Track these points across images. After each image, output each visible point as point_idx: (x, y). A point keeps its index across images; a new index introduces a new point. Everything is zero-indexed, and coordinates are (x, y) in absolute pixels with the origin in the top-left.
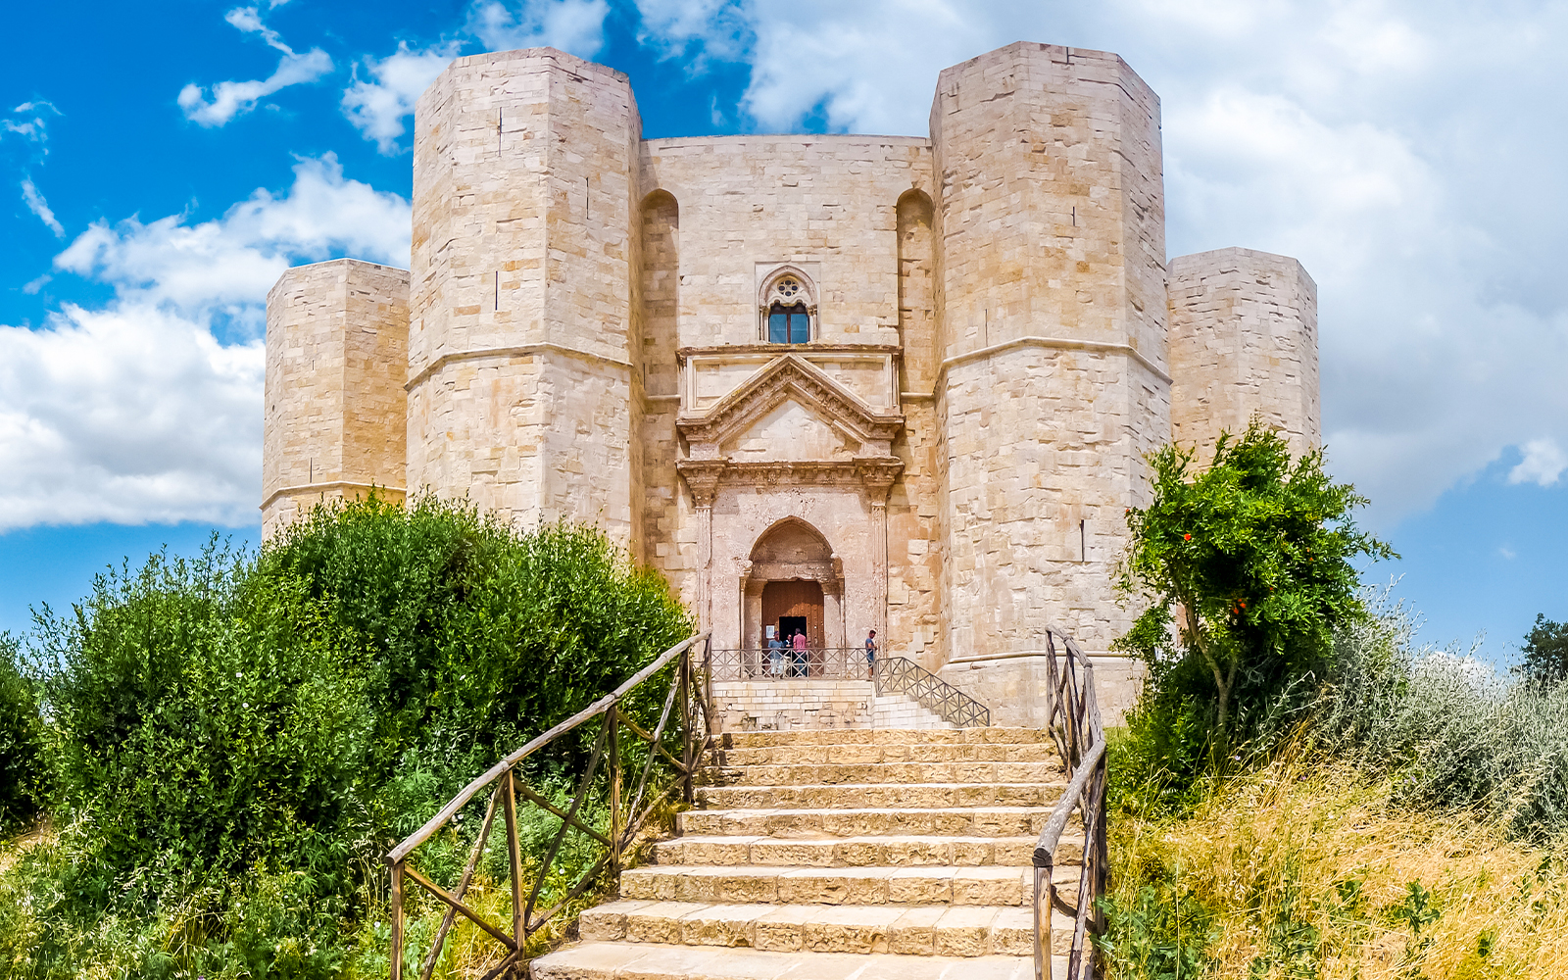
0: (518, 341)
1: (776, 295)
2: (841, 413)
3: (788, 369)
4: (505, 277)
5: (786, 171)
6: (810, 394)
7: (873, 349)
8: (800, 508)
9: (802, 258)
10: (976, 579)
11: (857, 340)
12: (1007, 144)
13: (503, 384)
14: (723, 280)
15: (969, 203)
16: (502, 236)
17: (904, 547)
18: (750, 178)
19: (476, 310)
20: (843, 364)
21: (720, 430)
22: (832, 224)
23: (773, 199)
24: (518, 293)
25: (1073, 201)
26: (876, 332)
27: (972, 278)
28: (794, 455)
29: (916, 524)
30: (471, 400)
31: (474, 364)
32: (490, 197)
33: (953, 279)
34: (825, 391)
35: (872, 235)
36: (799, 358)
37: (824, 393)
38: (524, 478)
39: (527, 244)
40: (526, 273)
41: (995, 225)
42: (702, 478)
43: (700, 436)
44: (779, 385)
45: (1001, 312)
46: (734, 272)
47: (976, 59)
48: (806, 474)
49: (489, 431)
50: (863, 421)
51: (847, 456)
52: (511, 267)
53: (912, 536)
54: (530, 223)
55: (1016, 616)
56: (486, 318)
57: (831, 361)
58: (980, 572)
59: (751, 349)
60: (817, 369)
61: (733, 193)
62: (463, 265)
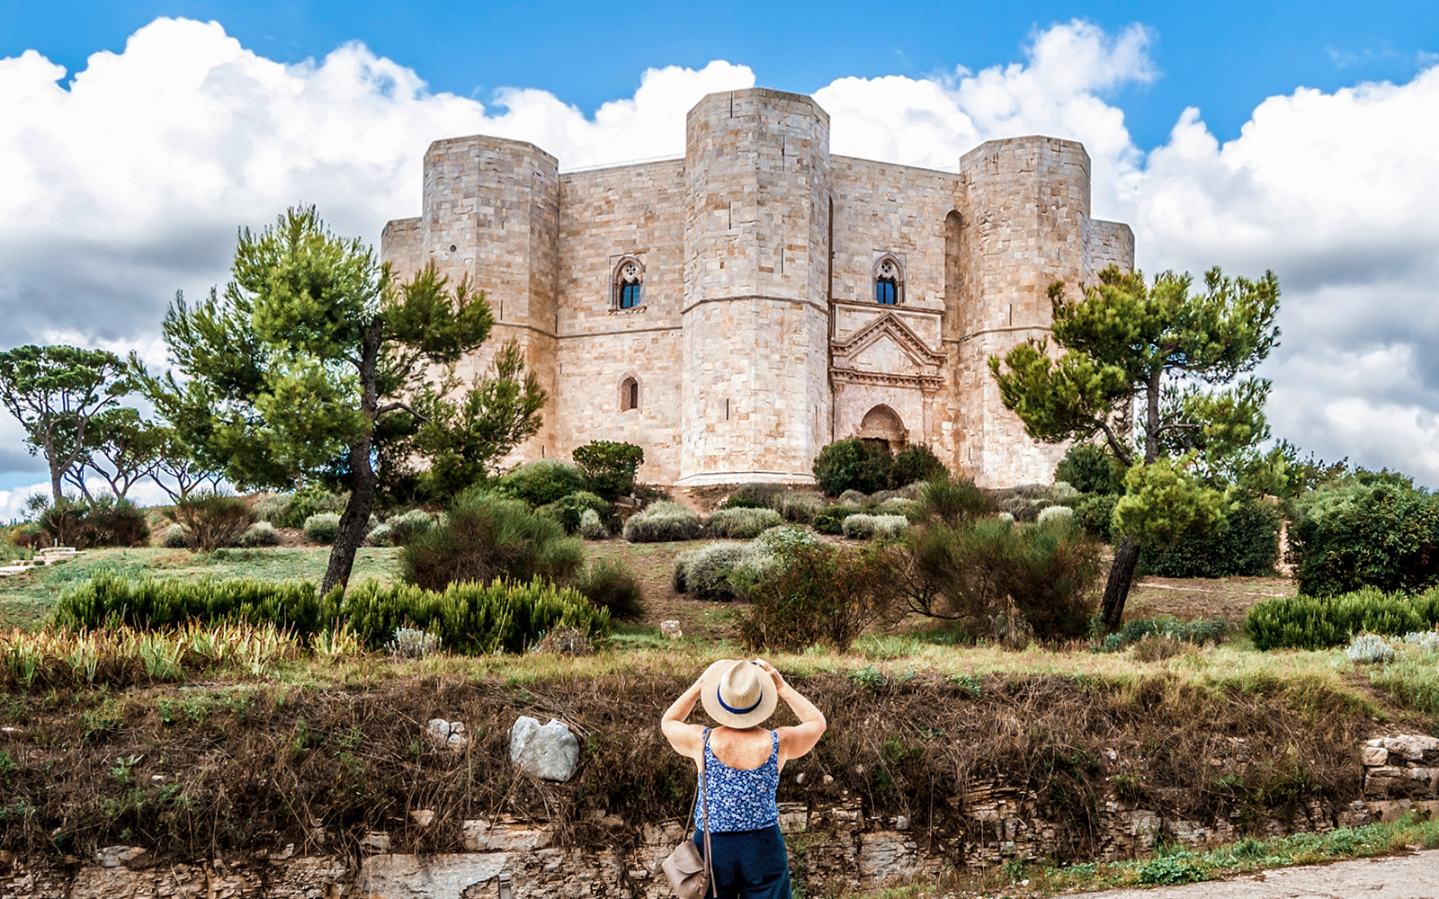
0: (795, 295)
1: (880, 272)
2: (914, 348)
3: (890, 319)
4: (787, 253)
5: (890, 189)
6: (898, 334)
7: (932, 312)
8: (888, 400)
9: (897, 250)
10: (1000, 448)
11: (923, 305)
12: (1028, 206)
13: (786, 319)
14: (856, 258)
15: (1003, 237)
16: (785, 226)
17: (940, 426)
18: (871, 192)
19: (771, 271)
20: (915, 317)
21: (851, 350)
22: (913, 229)
23: (883, 208)
24: (794, 265)
25: (1060, 244)
26: (934, 300)
27: (1002, 284)
28: (886, 370)
29: (946, 413)
30: (769, 325)
31: (770, 303)
32: (778, 198)
33: (989, 282)
34: (907, 333)
35: (933, 239)
36: (895, 312)
37: (906, 335)
38: (798, 376)
39: (799, 235)
40: (798, 253)
41: (1018, 255)
42: (840, 377)
43: (840, 353)
44: (882, 328)
45: (1020, 308)
46: (862, 255)
47: (1010, 141)
48: (893, 380)
49: (778, 345)
50: (926, 354)
51: (913, 373)
52: (790, 247)
53: (944, 420)
54: (801, 222)
55: (1024, 469)
56: (777, 277)
57: (909, 316)
58: (1003, 445)
59: (870, 305)
60: (902, 319)
61: (862, 201)
62: (764, 239)
